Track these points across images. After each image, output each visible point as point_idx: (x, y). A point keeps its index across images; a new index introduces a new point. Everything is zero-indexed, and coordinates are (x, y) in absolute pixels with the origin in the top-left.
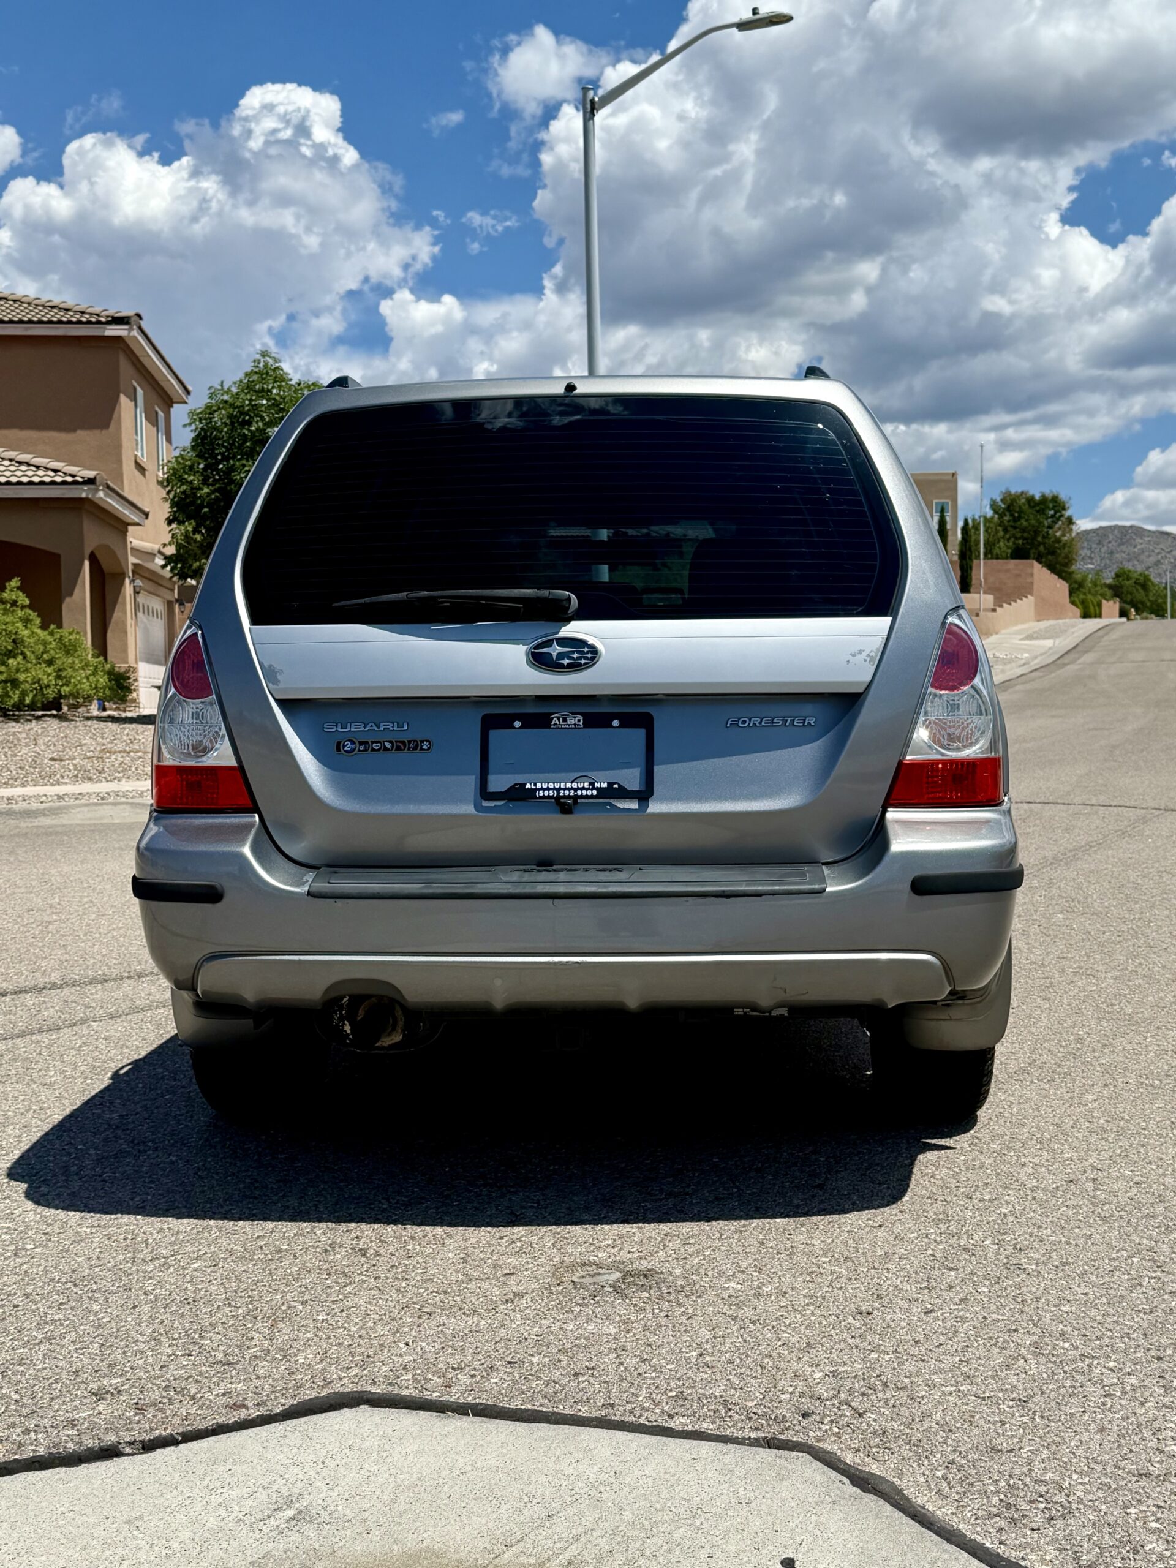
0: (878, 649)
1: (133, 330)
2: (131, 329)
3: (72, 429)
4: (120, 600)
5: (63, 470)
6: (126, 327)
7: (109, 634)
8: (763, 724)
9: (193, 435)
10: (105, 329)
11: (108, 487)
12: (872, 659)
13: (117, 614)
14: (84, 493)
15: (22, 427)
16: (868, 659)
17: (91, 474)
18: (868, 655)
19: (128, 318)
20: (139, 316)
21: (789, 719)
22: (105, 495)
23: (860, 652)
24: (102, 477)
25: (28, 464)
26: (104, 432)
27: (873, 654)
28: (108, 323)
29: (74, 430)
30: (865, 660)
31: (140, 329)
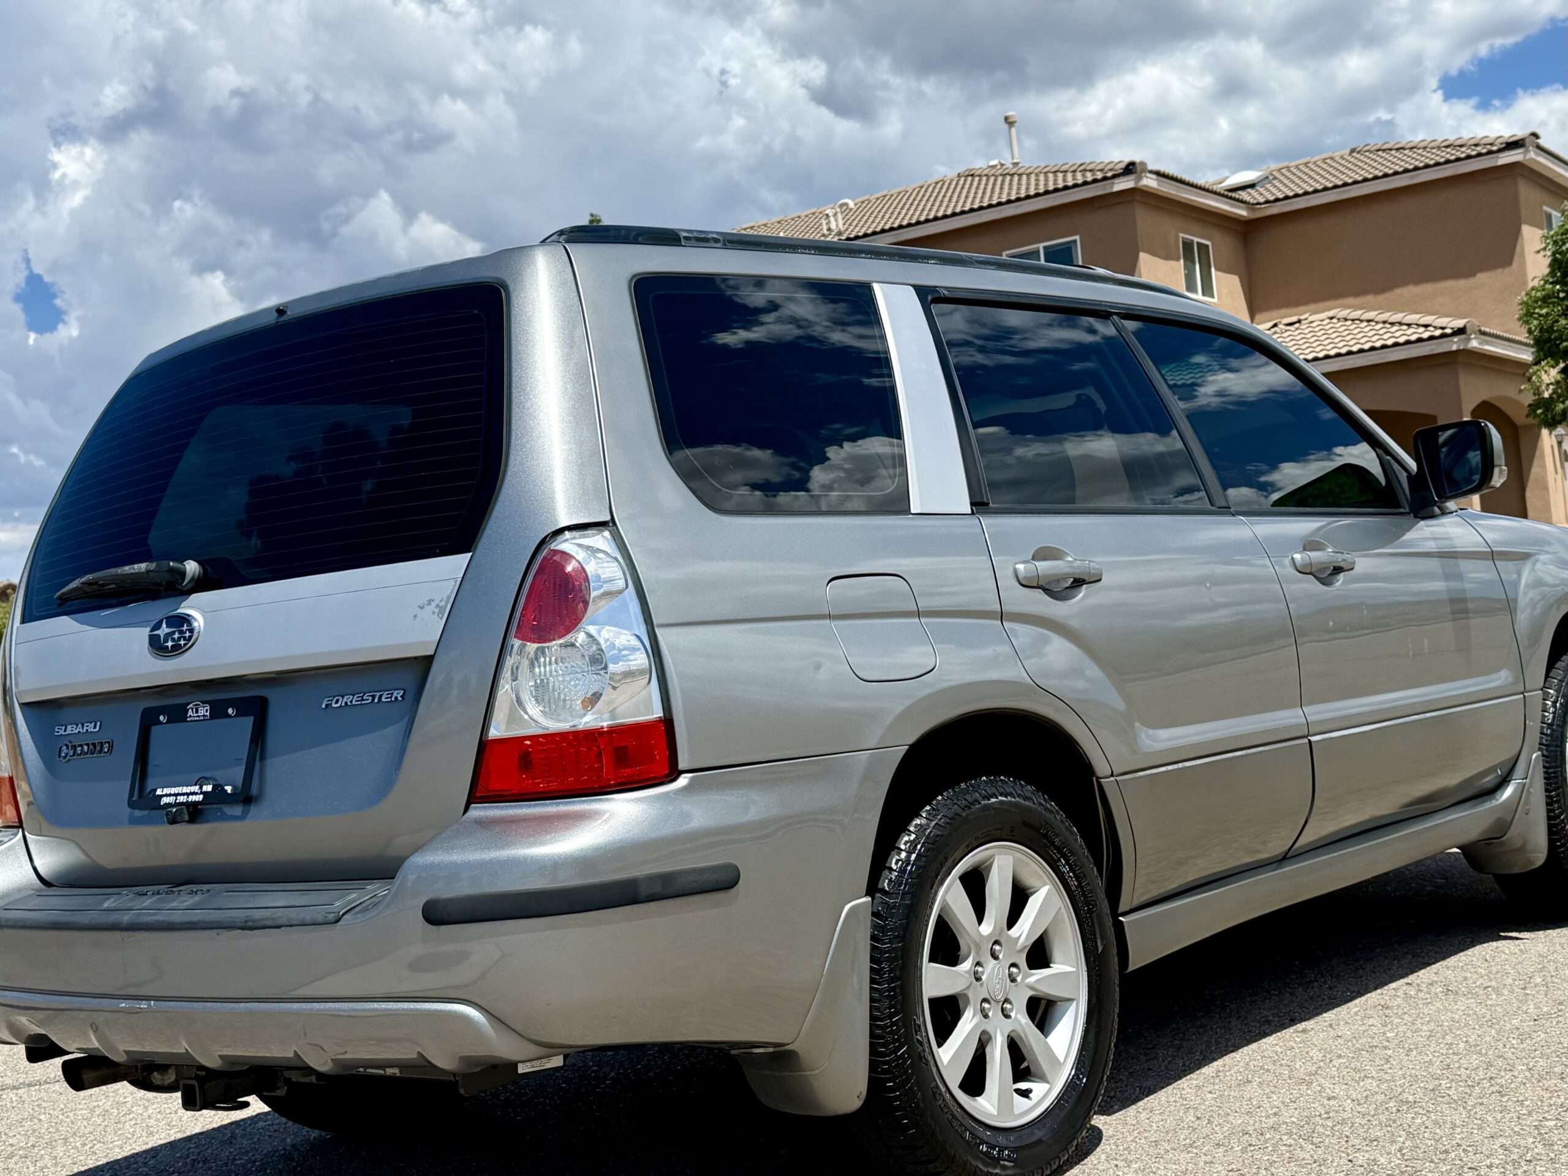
0: (449, 597)
1: (1529, 151)
2: (1527, 151)
3: (1471, 273)
4: (1538, 453)
5: (1434, 324)
6: (1521, 150)
7: (1528, 494)
8: (354, 703)
9: (1548, 261)
10: (1498, 157)
11: (1484, 333)
12: (442, 609)
13: (1535, 470)
14: (1455, 344)
15: (1417, 282)
16: (437, 611)
17: (1459, 323)
18: (438, 606)
19: (1523, 140)
20: (1535, 135)
21: (378, 694)
22: (1480, 343)
23: (430, 602)
24: (1473, 325)
25: (1400, 324)
26: (1507, 270)
27: (443, 604)
28: (1500, 151)
29: (1474, 275)
30: (434, 613)
31: (1539, 147)
